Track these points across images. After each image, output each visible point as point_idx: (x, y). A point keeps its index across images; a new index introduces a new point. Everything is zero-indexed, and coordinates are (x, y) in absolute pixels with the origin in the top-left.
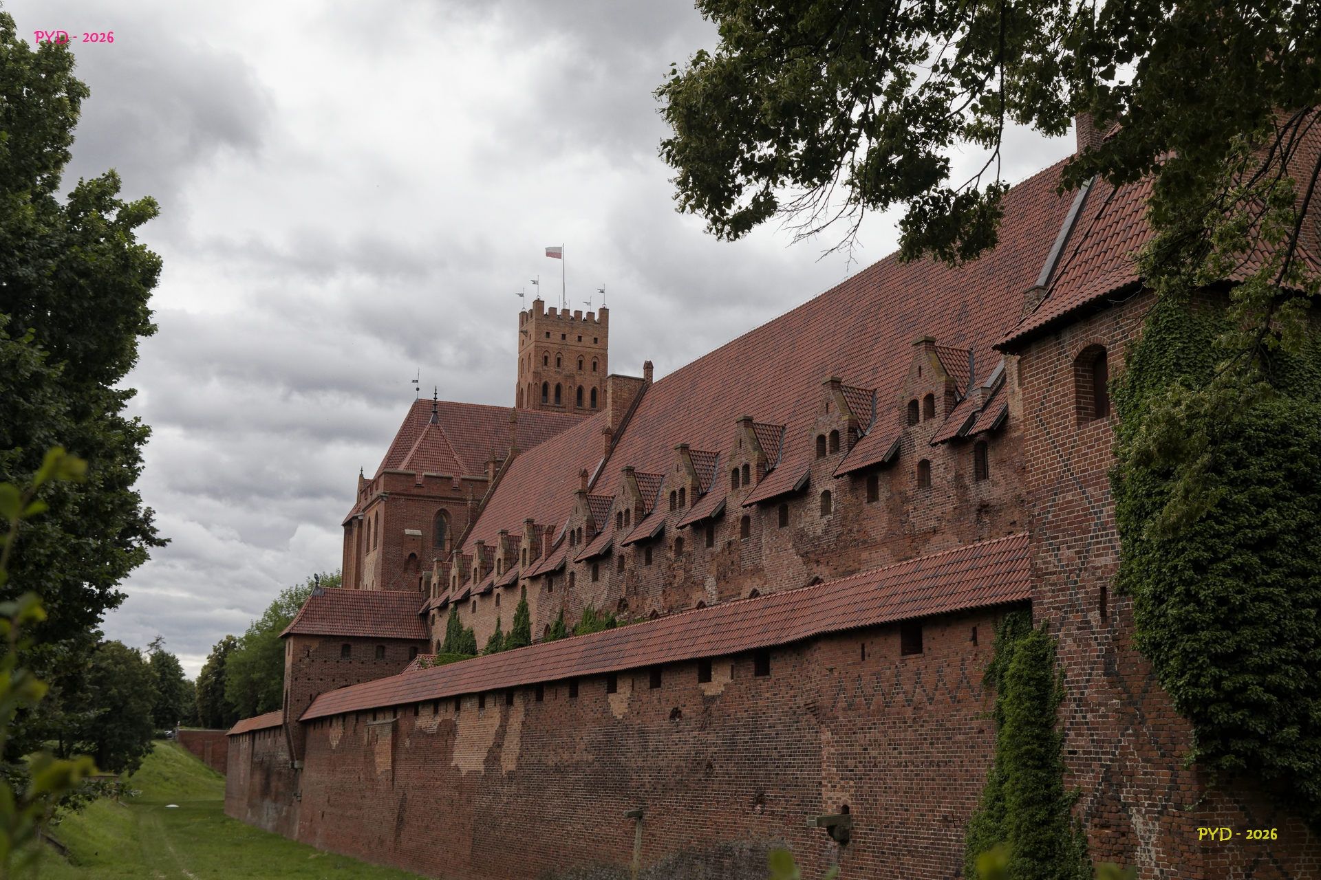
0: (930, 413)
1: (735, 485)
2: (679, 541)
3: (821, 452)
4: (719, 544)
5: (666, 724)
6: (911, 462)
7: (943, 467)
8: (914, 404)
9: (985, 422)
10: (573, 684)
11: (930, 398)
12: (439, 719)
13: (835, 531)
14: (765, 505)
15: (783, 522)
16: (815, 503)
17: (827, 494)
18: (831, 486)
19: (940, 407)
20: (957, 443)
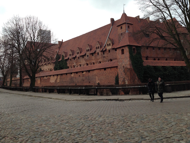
0: (99, 48)
1: (77, 54)
2: (71, 59)
3: (87, 51)
4: (76, 59)
5: (78, 77)
6: (97, 52)
7: (100, 53)
8: (97, 47)
9: (104, 50)
10: (66, 74)
11: (99, 47)
12: (47, 78)
13: (89, 59)
14: (81, 56)
15: (83, 58)
16: (87, 56)
17: (88, 55)
18: (88, 54)
19: (100, 48)
20: (101, 51)
